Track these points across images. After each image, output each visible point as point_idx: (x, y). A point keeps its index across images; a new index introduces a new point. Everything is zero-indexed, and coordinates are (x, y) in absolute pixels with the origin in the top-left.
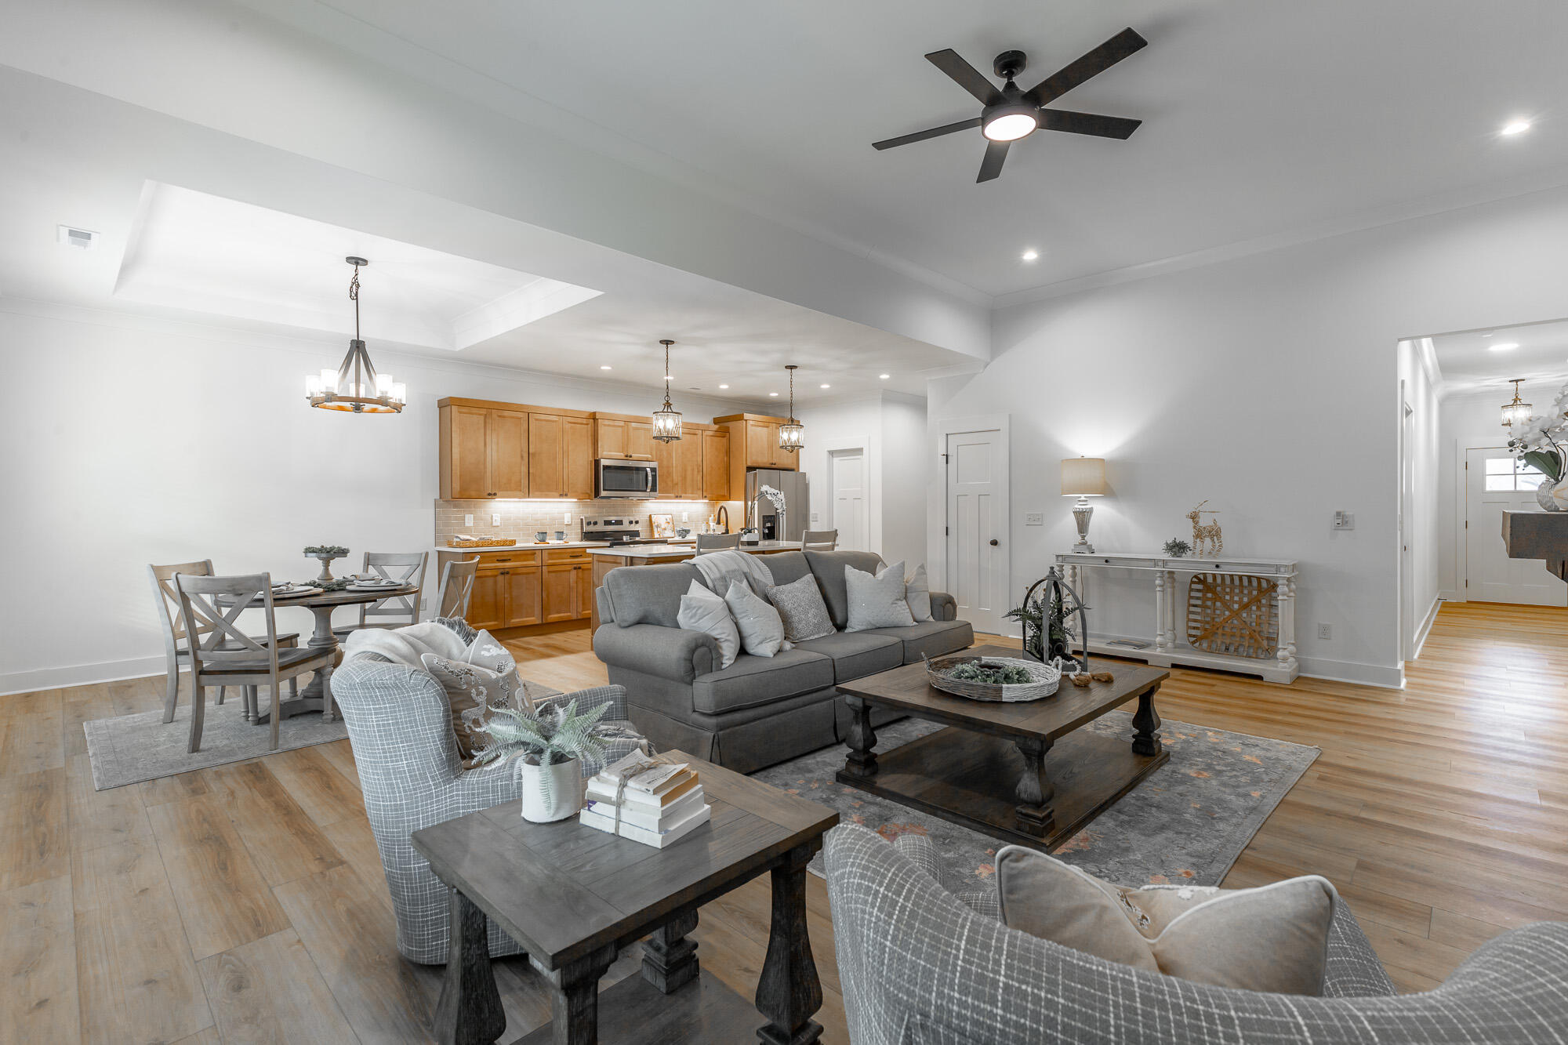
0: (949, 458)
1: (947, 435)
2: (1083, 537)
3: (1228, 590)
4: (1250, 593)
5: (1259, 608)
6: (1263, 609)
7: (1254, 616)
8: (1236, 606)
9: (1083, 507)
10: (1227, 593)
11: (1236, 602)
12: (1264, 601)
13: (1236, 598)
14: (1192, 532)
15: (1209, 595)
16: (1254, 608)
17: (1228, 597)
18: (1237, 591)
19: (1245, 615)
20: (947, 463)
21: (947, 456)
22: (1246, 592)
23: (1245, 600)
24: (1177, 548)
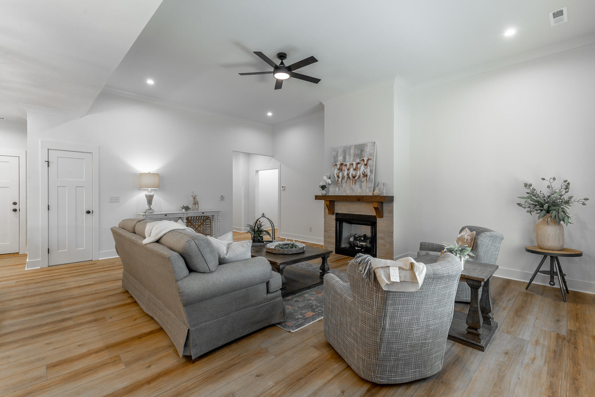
0: (50, 164)
1: (48, 149)
2: (150, 206)
3: (195, 221)
4: (201, 221)
5: (203, 226)
6: (204, 226)
7: (202, 228)
8: (197, 226)
9: (150, 194)
10: (194, 222)
11: (197, 225)
12: (204, 223)
13: (197, 224)
14: (193, 202)
15: (189, 224)
16: (202, 226)
17: (195, 224)
18: (197, 221)
19: (199, 229)
20: (48, 166)
21: (48, 161)
22: (200, 221)
23: (200, 224)
24: (187, 208)
